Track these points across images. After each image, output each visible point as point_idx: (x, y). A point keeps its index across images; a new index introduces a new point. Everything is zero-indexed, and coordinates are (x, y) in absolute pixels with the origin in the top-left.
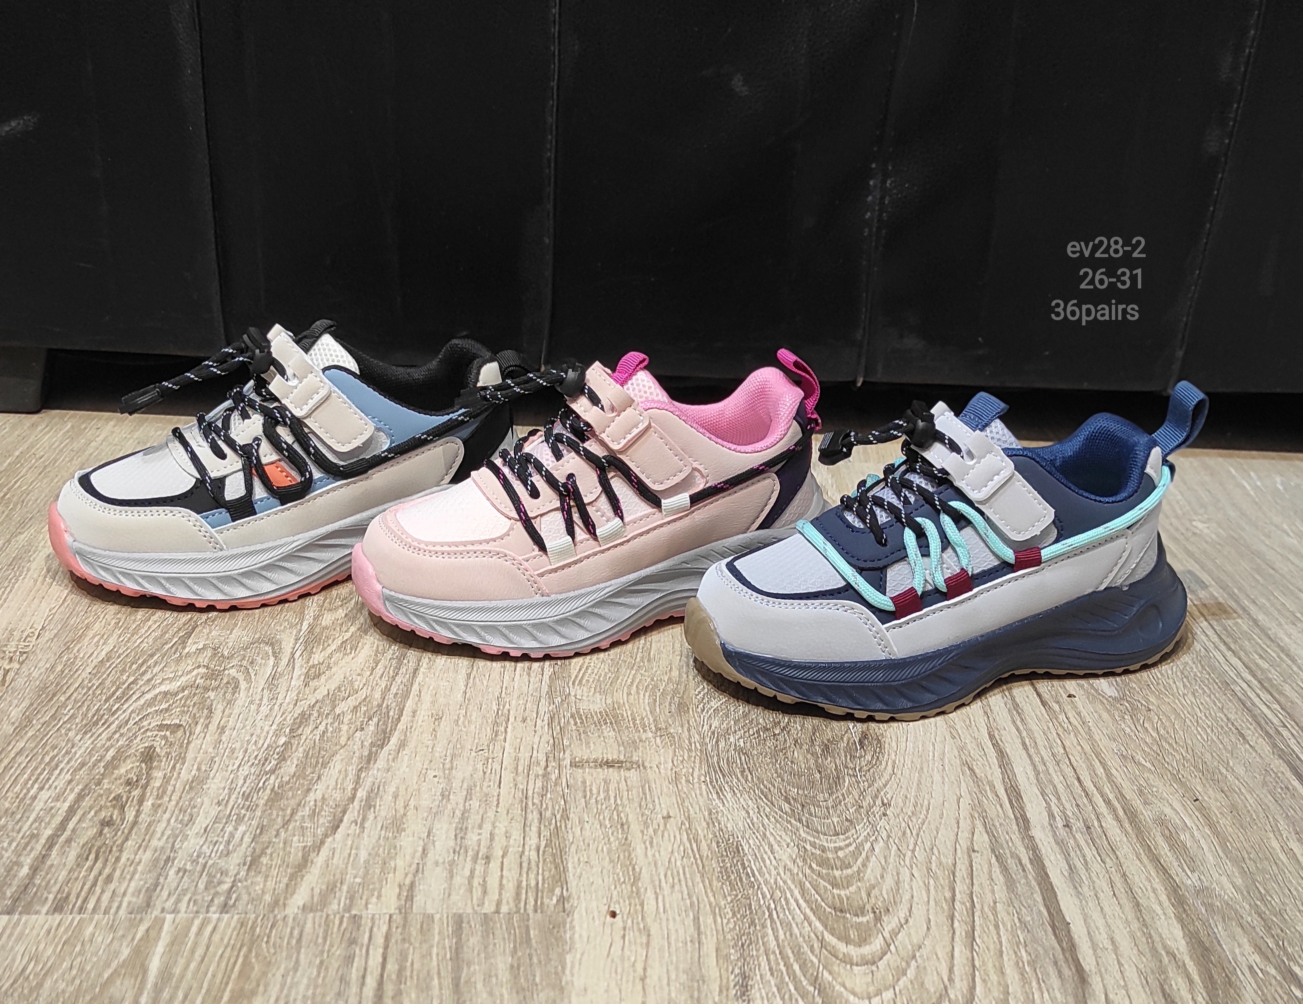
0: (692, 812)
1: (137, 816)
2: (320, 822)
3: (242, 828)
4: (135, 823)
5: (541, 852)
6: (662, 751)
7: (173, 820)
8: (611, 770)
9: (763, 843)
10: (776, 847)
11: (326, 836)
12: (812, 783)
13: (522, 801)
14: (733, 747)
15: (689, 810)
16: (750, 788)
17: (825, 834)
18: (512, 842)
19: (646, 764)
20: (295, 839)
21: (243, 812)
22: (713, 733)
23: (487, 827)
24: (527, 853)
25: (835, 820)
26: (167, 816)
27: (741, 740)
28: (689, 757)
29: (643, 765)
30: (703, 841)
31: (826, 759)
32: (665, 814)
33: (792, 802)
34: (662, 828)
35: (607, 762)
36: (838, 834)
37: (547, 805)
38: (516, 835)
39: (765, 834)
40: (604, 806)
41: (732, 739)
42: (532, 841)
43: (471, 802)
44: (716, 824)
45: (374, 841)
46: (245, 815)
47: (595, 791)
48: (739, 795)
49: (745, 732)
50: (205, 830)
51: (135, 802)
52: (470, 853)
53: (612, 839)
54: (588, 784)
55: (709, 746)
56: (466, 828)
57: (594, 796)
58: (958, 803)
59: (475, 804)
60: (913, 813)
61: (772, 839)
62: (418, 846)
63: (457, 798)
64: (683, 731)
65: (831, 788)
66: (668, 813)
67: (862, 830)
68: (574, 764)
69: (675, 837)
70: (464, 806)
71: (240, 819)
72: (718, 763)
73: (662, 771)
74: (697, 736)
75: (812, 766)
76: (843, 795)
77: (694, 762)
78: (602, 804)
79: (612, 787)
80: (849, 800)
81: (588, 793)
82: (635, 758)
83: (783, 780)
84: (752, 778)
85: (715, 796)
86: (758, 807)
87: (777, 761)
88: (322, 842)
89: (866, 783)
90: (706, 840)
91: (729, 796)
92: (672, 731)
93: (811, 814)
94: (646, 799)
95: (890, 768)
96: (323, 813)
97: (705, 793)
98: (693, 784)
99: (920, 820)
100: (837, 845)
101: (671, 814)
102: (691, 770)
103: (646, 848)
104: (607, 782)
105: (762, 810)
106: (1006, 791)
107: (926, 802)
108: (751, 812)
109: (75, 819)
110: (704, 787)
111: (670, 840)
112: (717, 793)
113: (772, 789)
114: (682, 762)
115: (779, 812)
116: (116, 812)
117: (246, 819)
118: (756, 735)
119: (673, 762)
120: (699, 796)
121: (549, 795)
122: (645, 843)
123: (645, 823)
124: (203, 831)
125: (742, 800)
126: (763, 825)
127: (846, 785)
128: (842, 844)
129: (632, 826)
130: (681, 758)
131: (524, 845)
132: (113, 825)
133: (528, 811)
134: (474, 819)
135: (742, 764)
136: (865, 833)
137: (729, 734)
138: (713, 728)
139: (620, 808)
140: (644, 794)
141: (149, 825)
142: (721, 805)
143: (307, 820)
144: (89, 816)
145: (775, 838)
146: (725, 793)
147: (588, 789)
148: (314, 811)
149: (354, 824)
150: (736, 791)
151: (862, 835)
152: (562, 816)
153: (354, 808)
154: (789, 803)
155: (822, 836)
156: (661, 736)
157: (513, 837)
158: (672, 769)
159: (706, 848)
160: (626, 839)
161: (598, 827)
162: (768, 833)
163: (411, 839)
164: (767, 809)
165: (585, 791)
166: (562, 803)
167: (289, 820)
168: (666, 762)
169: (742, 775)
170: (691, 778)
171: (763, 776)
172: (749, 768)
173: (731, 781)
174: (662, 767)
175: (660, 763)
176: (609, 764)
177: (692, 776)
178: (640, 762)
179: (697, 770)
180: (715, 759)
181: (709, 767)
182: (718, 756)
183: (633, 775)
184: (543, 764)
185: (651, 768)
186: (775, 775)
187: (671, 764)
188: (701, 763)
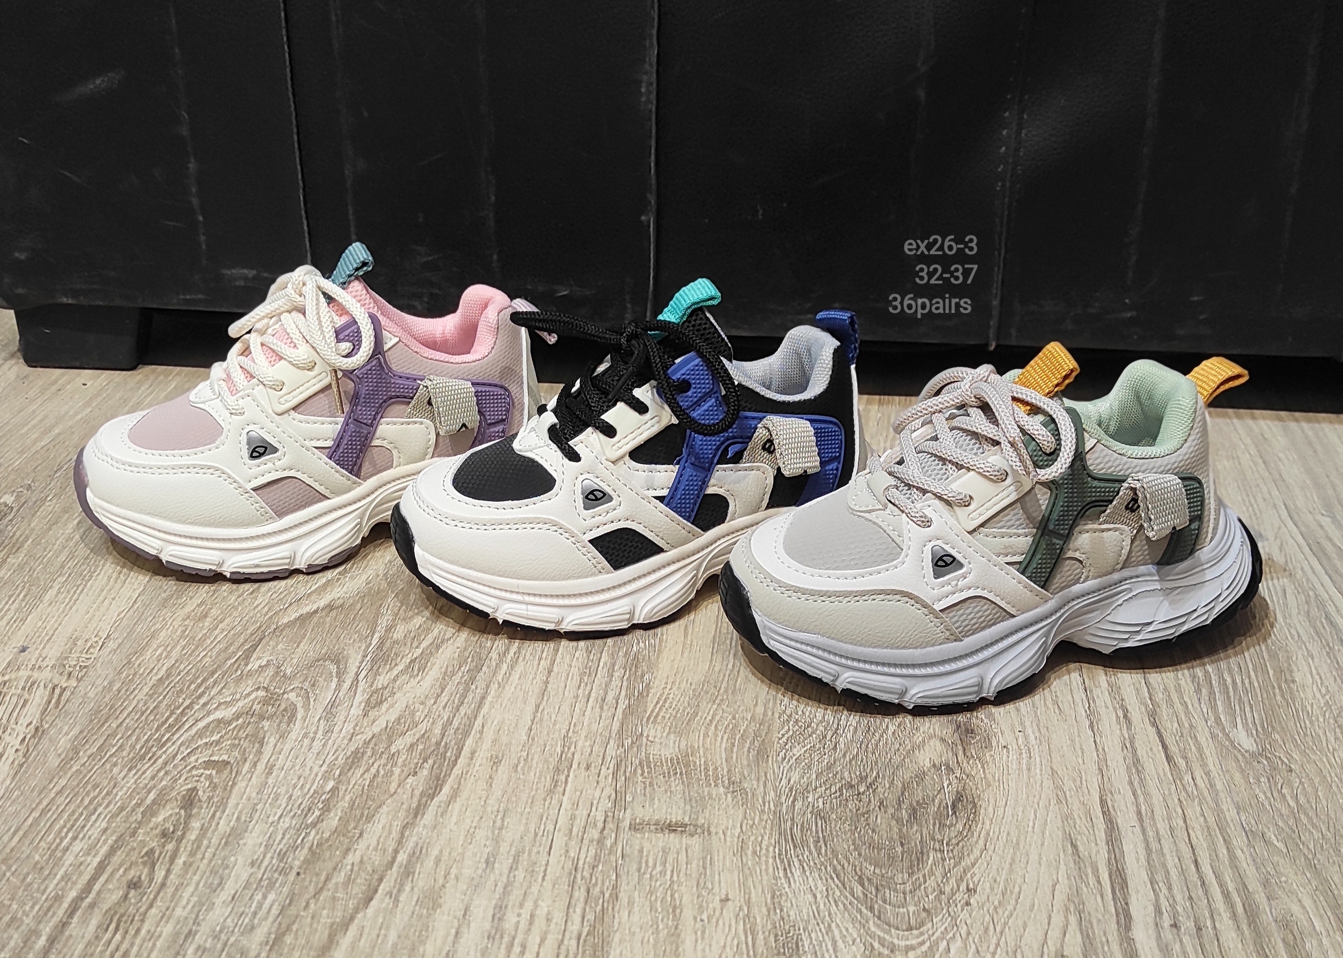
0: (753, 895)
1: (166, 877)
2: (354, 892)
3: (271, 897)
4: (163, 885)
5: (581, 941)
6: (732, 811)
7: (201, 885)
8: (672, 835)
9: (826, 938)
10: (840, 944)
11: (357, 910)
12: (892, 859)
13: (570, 874)
14: (810, 809)
15: (750, 893)
16: (822, 864)
17: (897, 929)
18: (553, 926)
19: (713, 829)
20: (325, 912)
21: (276, 875)
22: (791, 790)
23: (529, 905)
24: (566, 942)
25: (912, 909)
26: (196, 878)
27: (821, 800)
28: (761, 820)
29: (709, 831)
30: (760, 933)
31: (912, 828)
32: (723, 896)
33: (866, 884)
34: (717, 913)
35: (670, 825)
36: (911, 929)
37: (597, 879)
38: (558, 917)
39: (829, 926)
40: (658, 883)
41: (810, 799)
42: (574, 927)
43: (516, 873)
44: (778, 911)
45: (406, 919)
46: (277, 879)
47: (651, 864)
48: (808, 873)
49: (826, 789)
50: (233, 898)
51: (167, 859)
52: (506, 939)
53: (661, 927)
54: (645, 853)
55: (784, 806)
56: (506, 907)
57: (650, 870)
58: (1054, 891)
59: (520, 874)
60: (1000, 902)
61: (836, 932)
62: (452, 927)
63: (502, 866)
64: (758, 786)
65: (911, 867)
66: (727, 895)
67: (940, 923)
68: (633, 827)
69: (730, 926)
70: (508, 876)
71: (271, 885)
72: (791, 829)
73: (728, 839)
74: (772, 793)
75: (895, 837)
76: (924, 876)
77: (765, 828)
78: (656, 881)
79: (670, 859)
80: (931, 883)
81: (644, 865)
82: (701, 821)
83: (860, 855)
84: (826, 851)
85: (781, 874)
86: (827, 890)
87: (856, 828)
88: (352, 919)
89: (952, 861)
90: (764, 933)
91: (797, 873)
92: (746, 785)
93: (885, 901)
94: (705, 874)
95: (981, 842)
96: (358, 881)
97: (771, 869)
98: (759, 857)
99: (1007, 913)
100: (908, 943)
101: (730, 897)
102: (760, 838)
103: (696, 941)
104: (666, 851)
105: (831, 893)
106: (1110, 877)
107: (1017, 889)
108: (819, 896)
109: (102, 879)
110: (771, 860)
111: (723, 930)
112: (785, 869)
113: (846, 865)
114: (752, 827)
115: (850, 897)
116: (146, 871)
117: (277, 885)
118: (838, 794)
119: (741, 827)
120: (764, 873)
121: (600, 867)
122: (696, 933)
123: (701, 906)
124: (230, 899)
125: (810, 879)
126: (830, 914)
127: (930, 863)
128: (914, 942)
129: (685, 910)
130: (750, 822)
131: (565, 931)
132: (140, 887)
133: (576, 887)
134: (516, 894)
135: (817, 832)
136: (943, 927)
137: (808, 792)
138: (792, 782)
139: (676, 887)
140: (704, 868)
141: (177, 889)
142: (786, 886)
143: (340, 889)
144: (117, 876)
145: (841, 931)
146: (793, 870)
147: (644, 861)
148: (349, 879)
149: (388, 897)
150: (806, 868)
151: (939, 931)
152: (611, 895)
153: (391, 874)
154: (863, 885)
155: (893, 930)
156: (733, 792)
157: (554, 921)
158: (739, 837)
159: (763, 943)
160: (676, 928)
161: (648, 910)
162: (833, 925)
163: (445, 918)
164: (838, 893)
165: (640, 862)
166: (614, 877)
167: (322, 889)
168: (734, 827)
169: (815, 846)
170: (758, 848)
171: (839, 849)
172: (824, 837)
173: (802, 855)
174: (729, 833)
175: (727, 828)
176: (671, 828)
177: (760, 846)
178: (706, 825)
179: (766, 838)
180: (789, 823)
181: (780, 834)
182: (793, 819)
183: (695, 843)
184: (600, 825)
185: (716, 833)
186: (852, 847)
187: (739, 830)
188: (772, 829)
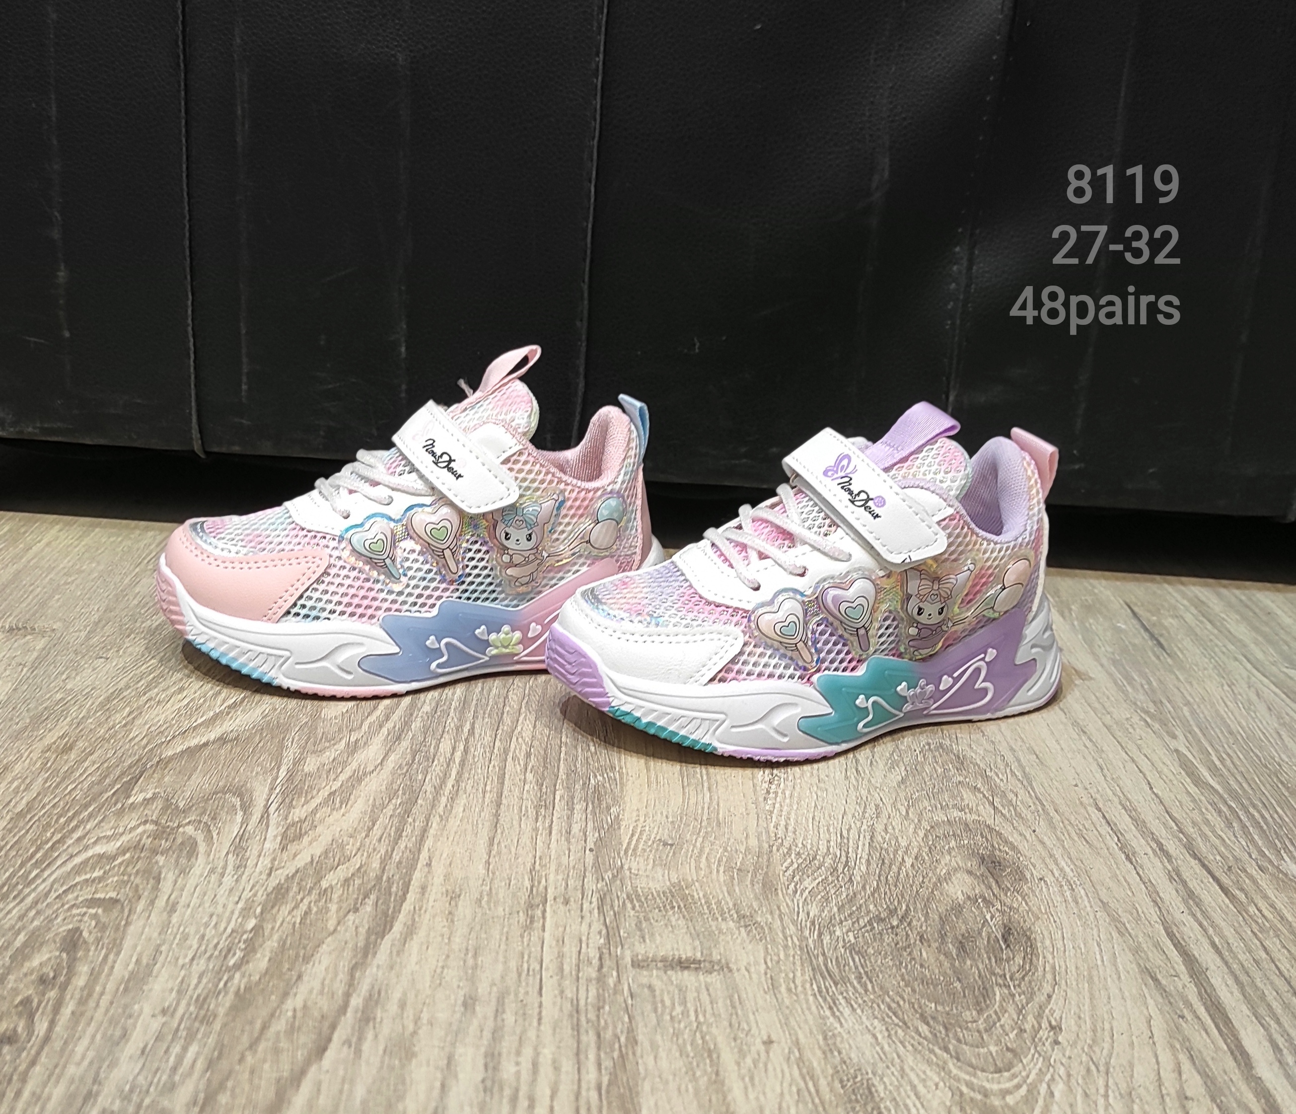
0: (801, 1036)
1: (50, 1028)
2: (301, 1041)
3: (193, 1049)
4: (47, 1038)
5: (603, 1090)
6: (750, 946)
7: (99, 1036)
8: (686, 973)
9: (902, 1081)
11: (307, 1062)
12: (953, 995)
13: (572, 1016)
14: (841, 943)
15: (797, 1034)
16: (873, 1001)
18: (563, 1074)
19: (732, 965)
20: (268, 1064)
21: (196, 1024)
22: (813, 924)
23: (528, 1051)
24: (584, 1092)
25: (993, 1051)
26: (92, 1028)
27: (851, 934)
28: (787, 956)
29: (728, 967)
30: (822, 1077)
32: (765, 1038)
33: (931, 1021)
34: (763, 1056)
35: (679, 962)
36: (1000, 1070)
37: (605, 1021)
38: (568, 1063)
39: (902, 1068)
40: (682, 1025)
41: (838, 934)
42: (591, 1076)
43: (504, 1016)
44: (836, 1053)
46: (198, 1028)
47: (667, 1002)
48: (859, 1010)
49: (854, 923)
50: (144, 1052)
51: (49, 1008)
54: (657, 992)
55: (810, 941)
56: (499, 1054)
57: (668, 1010)
59: (509, 1018)
61: (913, 1075)
62: (435, 1080)
63: (485, 1009)
64: (773, 919)
65: (978, 1003)
66: (770, 1037)
67: (1031, 1064)
68: (637, 964)
69: (782, 1071)
70: (495, 1020)
72: (826, 965)
73: (753, 974)
74: (792, 927)
75: (948, 972)
76: (996, 1012)
77: (794, 963)
78: (679, 1022)
79: (690, 996)
81: (659, 1004)
82: (716, 957)
83: (914, 991)
84: (873, 987)
85: (828, 1012)
86: (887, 1029)
87: (901, 963)
88: (303, 1071)
89: (1022, 996)
90: (825, 1078)
91: (846, 1011)
92: (759, 920)
94: (737, 1014)
96: (305, 1028)
97: (813, 1007)
98: (796, 994)
101: (773, 1038)
102: (791, 974)
104: (682, 989)
108: (879, 1035)
110: (811, 999)
112: (831, 1008)
113: (901, 1003)
114: (778, 962)
116: (22, 1022)
118: (869, 928)
119: (766, 963)
120: (806, 1012)
121: (607, 1008)
123: (740, 1049)
126: (899, 1056)
130: (775, 958)
131: (579, 1079)
133: (582, 1030)
134: (509, 1040)
135: (856, 967)
137: (834, 926)
138: (812, 916)
139: (704, 1028)
140: (734, 1006)
141: (66, 1044)
142: (837, 1025)
143: (283, 1038)
147: (658, 999)
148: (293, 1027)
149: (346, 1047)
151: (1033, 1072)
152: (627, 1037)
153: (346, 1020)
154: (928, 1025)
155: (979, 1072)
156: (746, 926)
157: (564, 1069)
158: (766, 974)
159: (827, 1088)
160: (717, 1074)
161: (678, 1054)
162: (906, 1068)
163: (425, 1068)
164: (900, 1032)
165: (654, 1002)
166: (626, 1018)
167: (258, 1039)
168: (756, 963)
169: (859, 982)
170: (792, 985)
171: (887, 985)
172: (866, 973)
173: (847, 991)
174: (752, 969)
175: (749, 964)
176: (683, 964)
177: (794, 982)
178: (723, 961)
179: (798, 974)
180: (821, 959)
181: (813, 969)
182: (824, 954)
183: (714, 979)
184: (596, 962)
185: (738, 970)
186: (902, 984)
187: (764, 966)
188: (802, 965)
